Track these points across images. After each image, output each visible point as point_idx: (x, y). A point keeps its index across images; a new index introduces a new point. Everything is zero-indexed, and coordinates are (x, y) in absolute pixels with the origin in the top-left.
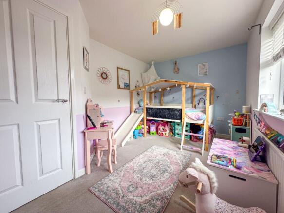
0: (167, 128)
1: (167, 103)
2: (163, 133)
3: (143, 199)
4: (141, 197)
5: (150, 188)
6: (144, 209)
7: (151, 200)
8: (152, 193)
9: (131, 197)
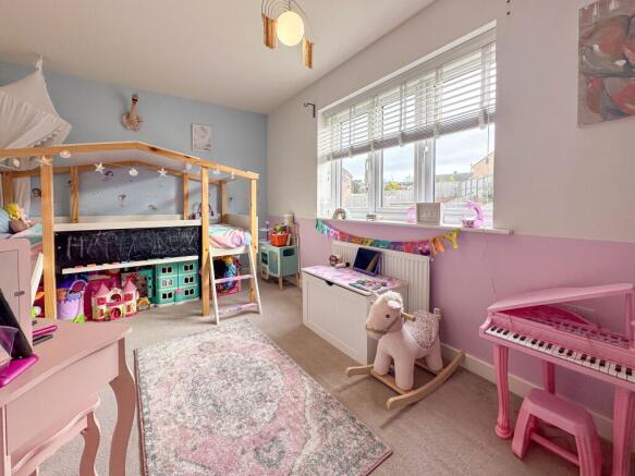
0: (132, 290)
1: (96, 214)
2: (121, 307)
3: (313, 437)
4: (307, 438)
5: (291, 413)
6: (339, 442)
7: (321, 424)
8: (307, 415)
9: (299, 461)
